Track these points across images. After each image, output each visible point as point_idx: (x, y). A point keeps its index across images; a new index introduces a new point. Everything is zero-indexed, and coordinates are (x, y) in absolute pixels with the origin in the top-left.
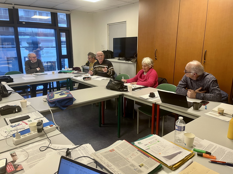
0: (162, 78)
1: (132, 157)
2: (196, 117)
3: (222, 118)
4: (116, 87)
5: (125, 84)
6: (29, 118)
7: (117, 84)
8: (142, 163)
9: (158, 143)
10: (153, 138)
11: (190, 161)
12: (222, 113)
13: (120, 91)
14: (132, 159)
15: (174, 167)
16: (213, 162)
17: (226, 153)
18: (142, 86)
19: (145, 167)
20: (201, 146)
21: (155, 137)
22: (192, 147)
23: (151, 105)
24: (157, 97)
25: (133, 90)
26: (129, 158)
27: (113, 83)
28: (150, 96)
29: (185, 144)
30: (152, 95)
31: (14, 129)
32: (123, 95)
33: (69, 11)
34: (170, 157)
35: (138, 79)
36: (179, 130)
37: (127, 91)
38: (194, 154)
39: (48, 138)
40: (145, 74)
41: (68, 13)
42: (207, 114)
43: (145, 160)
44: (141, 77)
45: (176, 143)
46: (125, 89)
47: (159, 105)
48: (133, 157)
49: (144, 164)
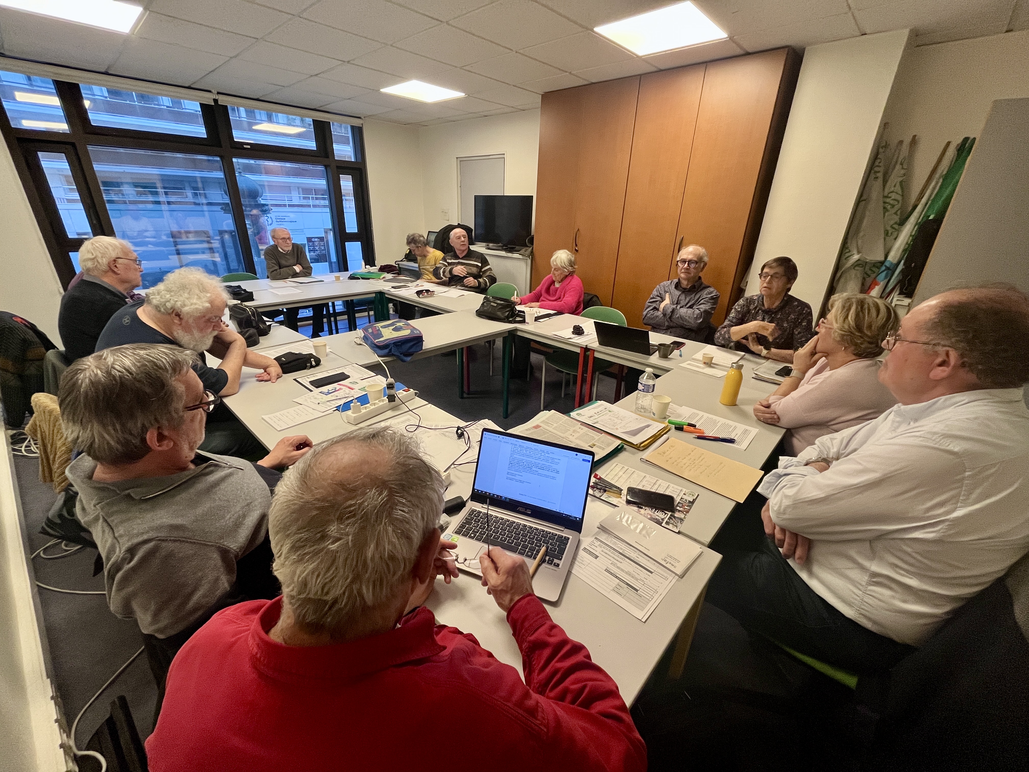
0: (589, 294)
1: (573, 434)
2: (664, 372)
3: (708, 371)
4: (499, 313)
5: (518, 308)
6: (348, 377)
7: (503, 307)
8: (593, 442)
9: (610, 413)
10: (599, 406)
11: (665, 437)
12: (709, 363)
13: (510, 322)
14: (575, 437)
15: (642, 445)
16: (699, 438)
17: (719, 424)
18: (552, 312)
19: (600, 447)
20: (679, 416)
21: (602, 405)
22: (665, 418)
23: (578, 350)
24: (588, 335)
25: (537, 319)
26: (570, 437)
27: (492, 304)
28: (573, 333)
29: (654, 414)
30: (578, 331)
31: (329, 397)
32: (516, 330)
33: (360, 118)
34: (635, 433)
35: (541, 295)
36: (645, 390)
37: (523, 321)
38: (669, 427)
39: (410, 410)
40: (557, 285)
41: (357, 122)
42: (684, 365)
43: (597, 438)
44: (548, 291)
45: (639, 413)
46: (518, 319)
47: (594, 350)
48: (577, 435)
49: (595, 443)
